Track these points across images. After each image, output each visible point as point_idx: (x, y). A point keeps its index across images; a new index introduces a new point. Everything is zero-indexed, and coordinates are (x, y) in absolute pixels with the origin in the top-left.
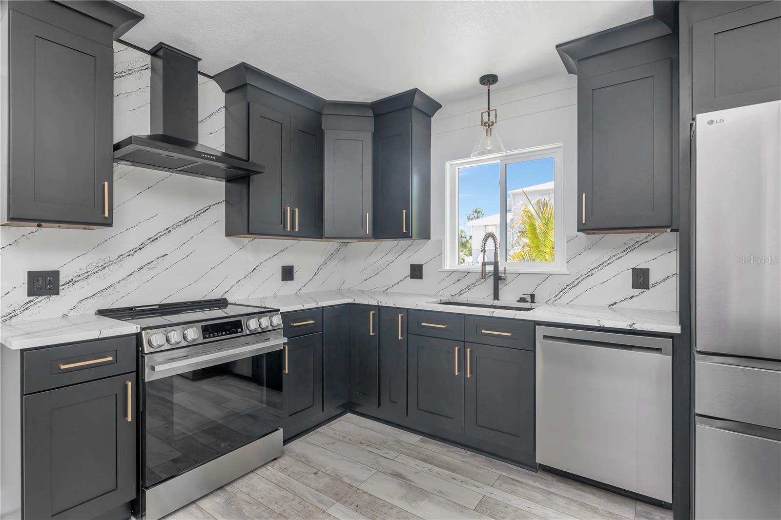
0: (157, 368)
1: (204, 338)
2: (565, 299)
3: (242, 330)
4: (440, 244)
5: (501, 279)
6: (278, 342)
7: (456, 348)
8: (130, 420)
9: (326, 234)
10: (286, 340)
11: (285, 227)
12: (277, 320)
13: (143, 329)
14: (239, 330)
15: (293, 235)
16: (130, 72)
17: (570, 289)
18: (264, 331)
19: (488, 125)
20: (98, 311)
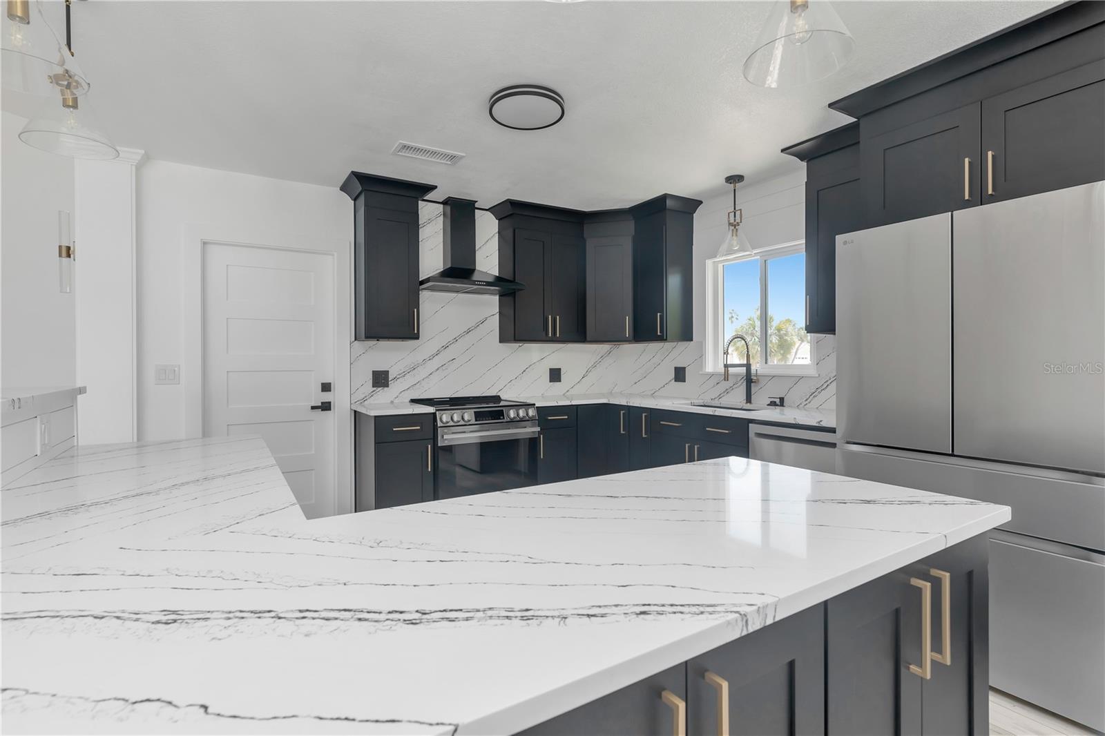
0: (445, 437)
1: (476, 420)
2: (815, 402)
3: (504, 418)
4: (702, 346)
5: (753, 382)
6: (531, 430)
7: (687, 445)
8: (430, 470)
9: (588, 339)
10: (538, 429)
11: (547, 334)
12: (532, 412)
13: (437, 410)
14: (502, 417)
15: (554, 340)
16: (430, 221)
17: (819, 393)
18: (522, 420)
19: (734, 226)
20: (411, 400)
